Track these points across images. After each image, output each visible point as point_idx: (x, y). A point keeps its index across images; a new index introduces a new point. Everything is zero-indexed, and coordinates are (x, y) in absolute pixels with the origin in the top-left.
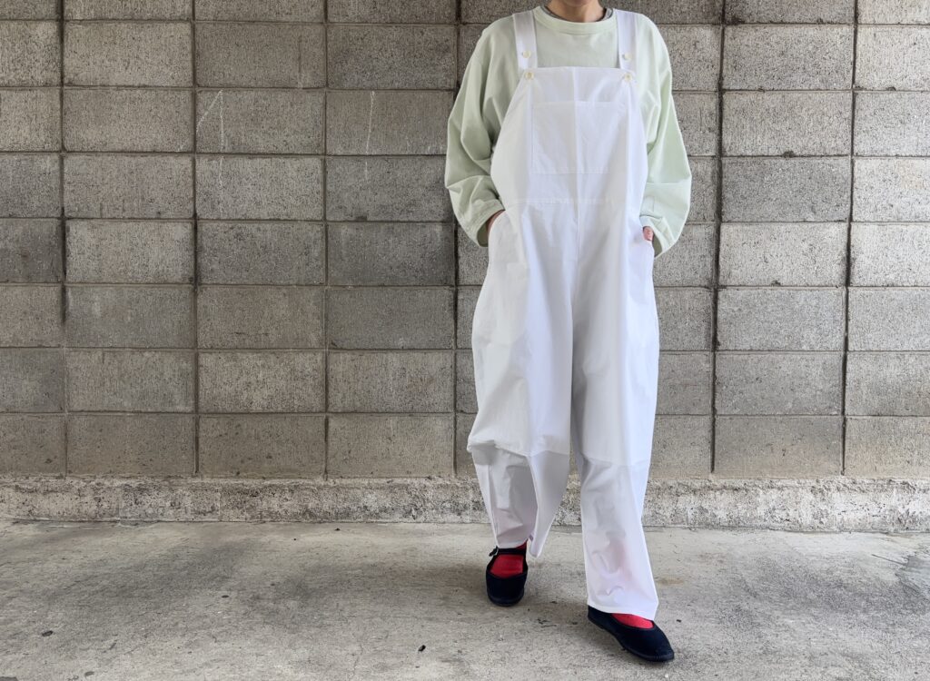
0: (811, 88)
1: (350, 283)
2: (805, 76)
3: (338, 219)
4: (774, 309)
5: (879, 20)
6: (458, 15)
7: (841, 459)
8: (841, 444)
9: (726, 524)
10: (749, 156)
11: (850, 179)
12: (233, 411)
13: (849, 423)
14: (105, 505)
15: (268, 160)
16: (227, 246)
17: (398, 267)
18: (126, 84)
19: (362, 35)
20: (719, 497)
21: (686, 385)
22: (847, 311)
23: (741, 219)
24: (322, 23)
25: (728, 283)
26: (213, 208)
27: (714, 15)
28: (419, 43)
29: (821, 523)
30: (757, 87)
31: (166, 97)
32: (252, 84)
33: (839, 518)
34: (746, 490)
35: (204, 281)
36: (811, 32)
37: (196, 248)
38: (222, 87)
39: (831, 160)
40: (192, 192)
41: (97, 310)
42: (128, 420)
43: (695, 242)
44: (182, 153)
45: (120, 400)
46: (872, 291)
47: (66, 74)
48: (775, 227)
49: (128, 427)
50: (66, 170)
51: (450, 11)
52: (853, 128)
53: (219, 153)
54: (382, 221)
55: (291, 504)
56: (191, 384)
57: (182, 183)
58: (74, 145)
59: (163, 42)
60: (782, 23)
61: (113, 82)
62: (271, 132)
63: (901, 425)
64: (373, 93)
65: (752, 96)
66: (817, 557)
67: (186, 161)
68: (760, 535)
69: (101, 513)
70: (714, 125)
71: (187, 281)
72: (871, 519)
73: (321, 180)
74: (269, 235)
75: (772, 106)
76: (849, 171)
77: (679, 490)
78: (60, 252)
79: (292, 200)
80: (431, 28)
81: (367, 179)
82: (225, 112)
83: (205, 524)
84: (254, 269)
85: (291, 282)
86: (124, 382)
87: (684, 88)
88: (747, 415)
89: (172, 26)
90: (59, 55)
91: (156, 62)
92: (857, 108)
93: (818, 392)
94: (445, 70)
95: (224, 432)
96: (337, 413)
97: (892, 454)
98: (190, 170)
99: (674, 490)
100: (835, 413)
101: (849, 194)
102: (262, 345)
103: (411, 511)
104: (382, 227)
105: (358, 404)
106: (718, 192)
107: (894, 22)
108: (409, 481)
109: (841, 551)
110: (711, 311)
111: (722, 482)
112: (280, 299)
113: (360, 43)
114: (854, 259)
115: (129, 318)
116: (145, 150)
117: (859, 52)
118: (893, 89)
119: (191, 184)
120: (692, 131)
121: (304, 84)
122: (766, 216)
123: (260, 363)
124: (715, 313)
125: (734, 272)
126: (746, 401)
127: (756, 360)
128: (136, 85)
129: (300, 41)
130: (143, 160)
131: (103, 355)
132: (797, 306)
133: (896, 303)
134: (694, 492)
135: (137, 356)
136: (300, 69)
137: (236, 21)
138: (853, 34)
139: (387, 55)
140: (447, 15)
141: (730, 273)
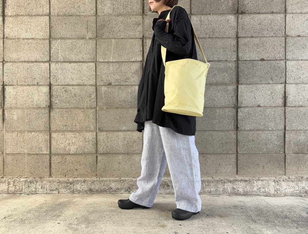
0: (270, 36)
1: (105, 107)
2: (268, 32)
3: (101, 85)
4: (258, 115)
5: (294, 12)
6: (143, 12)
7: (284, 170)
8: (284, 164)
9: (243, 194)
10: (248, 60)
11: (285, 68)
12: (64, 153)
13: (287, 156)
14: (18, 188)
15: (76, 64)
16: (62, 95)
17: (122, 101)
18: (26, 38)
19: (109, 20)
20: (240, 184)
21: (227, 143)
22: (285, 116)
23: (246, 83)
24: (95, 16)
25: (241, 106)
26: (57, 81)
27: (235, 11)
28: (130, 22)
29: (277, 193)
30: (251, 36)
31: (40, 42)
32: (71, 37)
33: (284, 191)
34: (250, 181)
35: (53, 107)
36: (270, 16)
37: (50, 95)
38: (60, 38)
39: (278, 62)
40: (49, 75)
41: (15, 117)
42: (26, 157)
43: (229, 91)
44: (46, 62)
45: (23, 150)
46: (294, 108)
47: (5, 34)
48: (258, 86)
49: (26, 159)
50: (5, 68)
51: (141, 11)
52: (285, 50)
53: (59, 61)
54: (116, 85)
55: (85, 187)
56: (49, 144)
57: (46, 72)
58: (8, 59)
59: (39, 22)
60: (259, 13)
61: (22, 37)
62: (77, 54)
63: (306, 157)
64: (113, 40)
65: (249, 39)
66: (277, 206)
67: (47, 65)
68: (255, 198)
69: (16, 190)
70: (235, 49)
71: (47, 107)
72: (296, 192)
73: (95, 70)
74: (76, 90)
75: (256, 43)
76: (285, 65)
77: (225, 181)
78: (2, 97)
79: (85, 78)
80: (134, 17)
81: (111, 70)
82: (61, 47)
83: (53, 194)
84: (71, 102)
85: (84, 107)
86: (25, 143)
87: (224, 37)
88: (249, 153)
89: (42, 17)
90: (3, 28)
91: (36, 30)
92: (287, 43)
93: (275, 145)
94: (139, 31)
95: (60, 161)
96: (101, 154)
97: (303, 168)
98: (49, 68)
99: (223, 181)
100: (282, 153)
101: (285, 74)
102: (74, 129)
103: (128, 189)
104: (117, 87)
105: (108, 150)
106: (237, 73)
107: (299, 12)
108: (127, 179)
109: (286, 204)
110: (235, 116)
111: (241, 178)
112: (80, 113)
113: (108, 22)
114: (287, 97)
115: (27, 120)
116: (33, 61)
117: (287, 23)
118: (299, 36)
119: (49, 73)
120: (227, 52)
121: (89, 37)
122: (255, 82)
123: (73, 136)
124: (237, 117)
126: (249, 149)
127: (252, 134)
128: (30, 38)
129: (88, 22)
130: (32, 64)
131: (18, 133)
132: (267, 114)
133: (303, 113)
134: (231, 182)
135: (30, 134)
136: (87, 32)
137: (65, 15)
138: (284, 17)
139: (118, 26)
140: (139, 12)
141: (242, 102)
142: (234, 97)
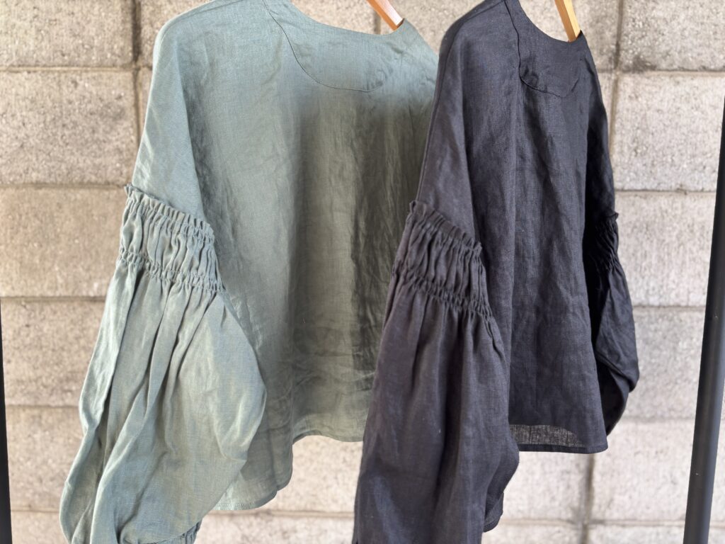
6: (137, 51)
10: (652, 306)
25: (607, 515)
28: (70, 102)
30: (674, 185)
51: (123, 44)
65: (663, 202)
75: (700, 219)
80: (90, 75)
94: (119, 151)
122: (680, 408)
125: (618, 499)
139: (15, 123)
140: (117, 52)
141: (612, 500)
142: (573, 476)
